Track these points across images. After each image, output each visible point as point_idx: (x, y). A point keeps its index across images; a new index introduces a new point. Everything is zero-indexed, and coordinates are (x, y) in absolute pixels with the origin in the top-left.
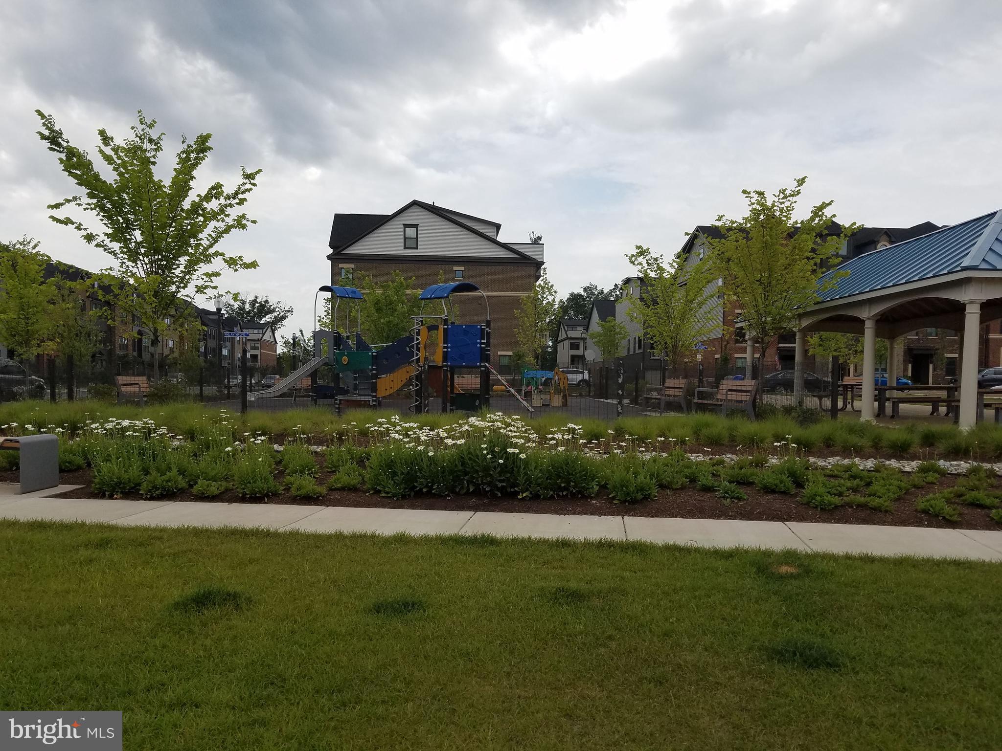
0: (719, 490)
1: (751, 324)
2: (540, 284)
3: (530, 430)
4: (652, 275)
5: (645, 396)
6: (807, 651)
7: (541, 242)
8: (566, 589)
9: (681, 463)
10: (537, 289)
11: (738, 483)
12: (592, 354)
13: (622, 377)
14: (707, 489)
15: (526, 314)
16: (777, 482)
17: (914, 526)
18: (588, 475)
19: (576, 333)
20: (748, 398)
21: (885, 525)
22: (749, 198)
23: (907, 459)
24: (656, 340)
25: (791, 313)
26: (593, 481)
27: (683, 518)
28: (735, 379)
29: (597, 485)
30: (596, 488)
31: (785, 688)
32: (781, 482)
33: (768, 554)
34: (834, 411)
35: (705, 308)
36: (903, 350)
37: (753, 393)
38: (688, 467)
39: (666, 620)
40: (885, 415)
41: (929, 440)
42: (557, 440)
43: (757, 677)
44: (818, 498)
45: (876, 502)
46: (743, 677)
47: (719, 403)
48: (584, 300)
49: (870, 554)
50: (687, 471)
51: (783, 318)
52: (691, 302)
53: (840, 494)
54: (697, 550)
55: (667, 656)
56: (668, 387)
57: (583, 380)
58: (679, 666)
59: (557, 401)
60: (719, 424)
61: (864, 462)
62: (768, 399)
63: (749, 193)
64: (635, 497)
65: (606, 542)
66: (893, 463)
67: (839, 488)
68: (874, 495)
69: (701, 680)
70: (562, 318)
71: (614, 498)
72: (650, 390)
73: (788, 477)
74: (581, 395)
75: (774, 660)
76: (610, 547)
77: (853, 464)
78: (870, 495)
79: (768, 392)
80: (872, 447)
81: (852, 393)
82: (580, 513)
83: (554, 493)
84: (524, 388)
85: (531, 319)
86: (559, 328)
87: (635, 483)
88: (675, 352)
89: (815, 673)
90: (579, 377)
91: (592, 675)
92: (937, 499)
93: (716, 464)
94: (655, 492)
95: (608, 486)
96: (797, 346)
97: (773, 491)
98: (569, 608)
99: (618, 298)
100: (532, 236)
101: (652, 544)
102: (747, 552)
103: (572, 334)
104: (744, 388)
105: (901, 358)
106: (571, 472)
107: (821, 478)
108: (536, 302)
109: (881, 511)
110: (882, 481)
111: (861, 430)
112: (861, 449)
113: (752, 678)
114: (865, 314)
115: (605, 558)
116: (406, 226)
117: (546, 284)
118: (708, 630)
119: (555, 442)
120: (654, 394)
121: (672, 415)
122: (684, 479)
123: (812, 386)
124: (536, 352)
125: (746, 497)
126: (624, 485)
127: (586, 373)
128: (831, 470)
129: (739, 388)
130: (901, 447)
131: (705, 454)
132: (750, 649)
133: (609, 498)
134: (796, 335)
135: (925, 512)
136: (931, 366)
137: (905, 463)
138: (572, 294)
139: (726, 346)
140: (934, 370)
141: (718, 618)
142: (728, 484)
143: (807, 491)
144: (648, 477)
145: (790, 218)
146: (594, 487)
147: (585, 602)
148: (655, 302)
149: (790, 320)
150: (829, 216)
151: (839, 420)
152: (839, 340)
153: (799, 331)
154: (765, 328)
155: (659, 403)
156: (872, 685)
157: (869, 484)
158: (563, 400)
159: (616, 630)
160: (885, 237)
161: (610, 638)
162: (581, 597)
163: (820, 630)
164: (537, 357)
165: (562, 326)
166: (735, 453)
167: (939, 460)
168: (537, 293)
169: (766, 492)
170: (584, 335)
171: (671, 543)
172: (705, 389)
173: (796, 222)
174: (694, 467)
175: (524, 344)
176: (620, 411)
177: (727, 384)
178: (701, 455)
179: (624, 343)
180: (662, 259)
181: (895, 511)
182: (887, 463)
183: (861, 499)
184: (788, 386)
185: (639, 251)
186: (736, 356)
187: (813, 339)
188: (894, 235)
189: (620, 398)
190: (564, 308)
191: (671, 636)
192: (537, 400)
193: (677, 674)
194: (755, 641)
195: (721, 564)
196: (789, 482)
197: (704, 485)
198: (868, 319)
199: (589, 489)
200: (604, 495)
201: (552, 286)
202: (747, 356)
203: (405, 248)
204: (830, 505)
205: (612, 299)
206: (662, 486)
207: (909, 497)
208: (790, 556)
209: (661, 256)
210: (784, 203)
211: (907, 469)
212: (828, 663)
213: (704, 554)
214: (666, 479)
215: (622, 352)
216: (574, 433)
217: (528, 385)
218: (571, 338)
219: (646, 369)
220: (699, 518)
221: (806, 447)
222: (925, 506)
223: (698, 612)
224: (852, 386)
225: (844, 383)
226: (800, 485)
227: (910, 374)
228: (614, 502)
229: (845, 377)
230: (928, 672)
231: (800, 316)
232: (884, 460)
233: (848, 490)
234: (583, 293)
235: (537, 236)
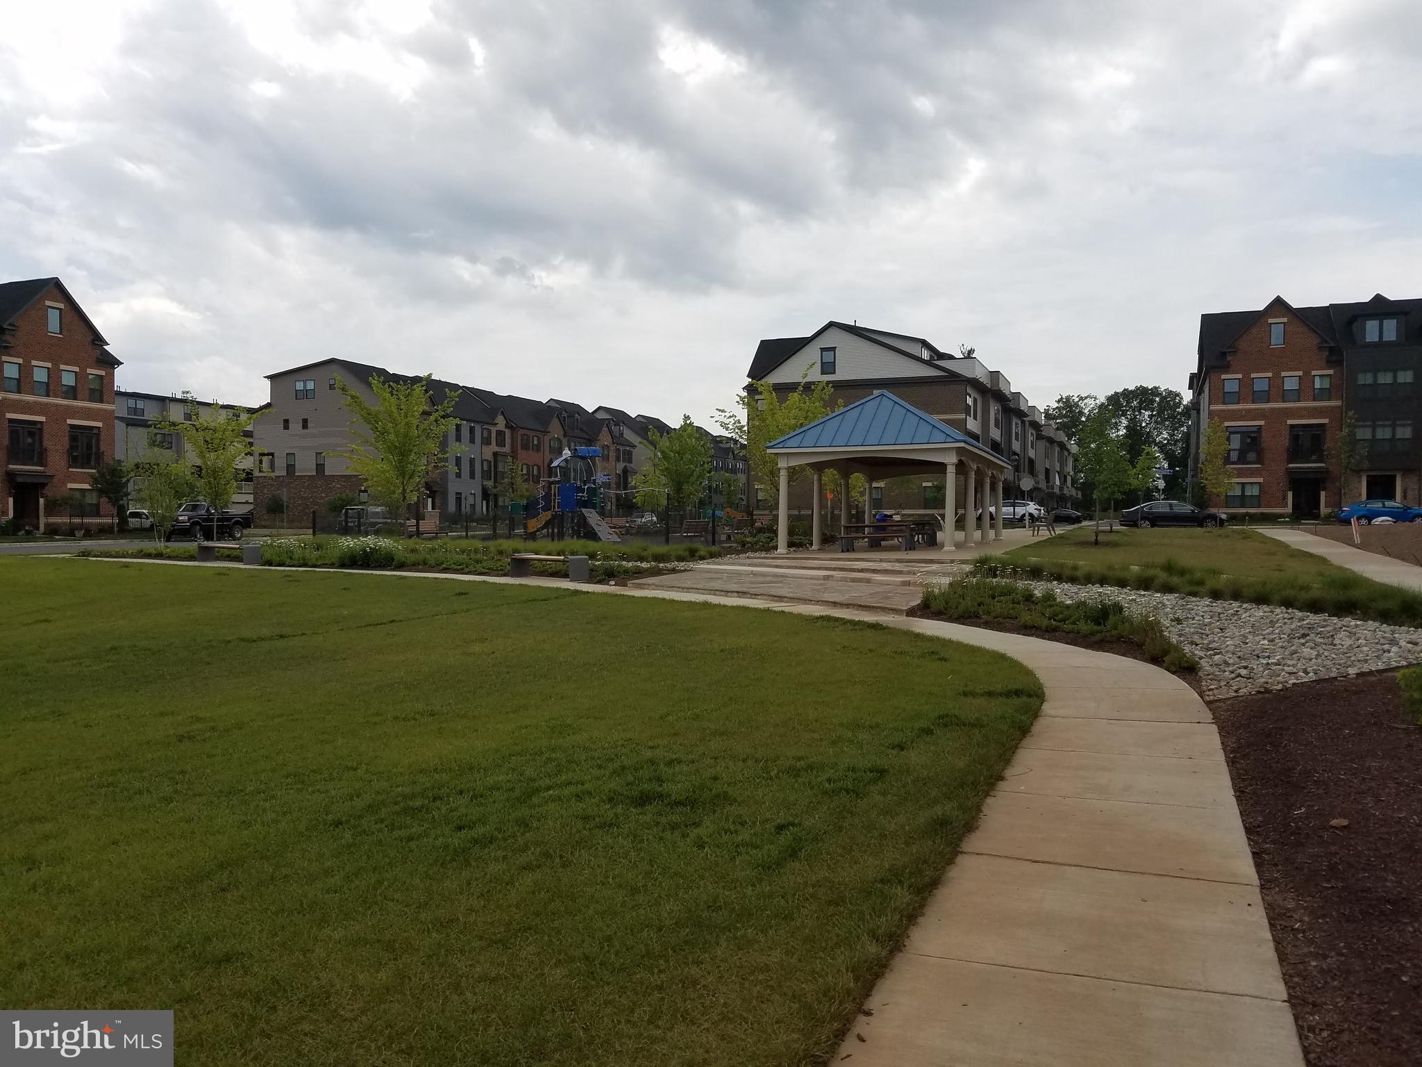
116: (823, 350)
203: (823, 373)
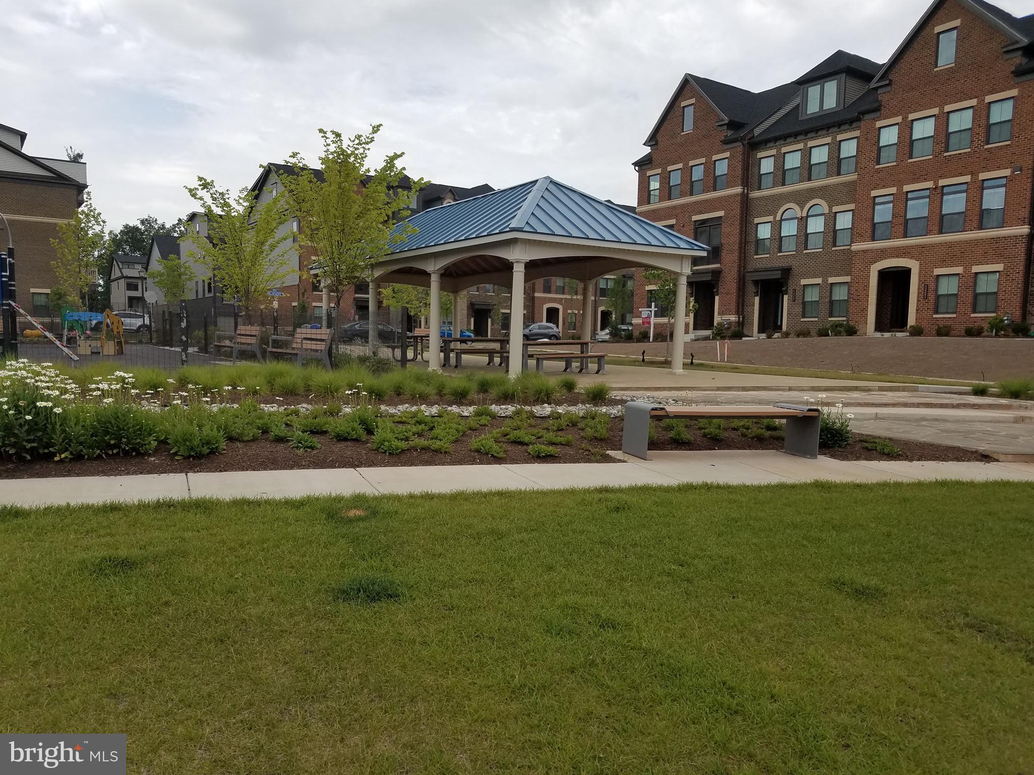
0: (292, 440)
1: (326, 272)
2: (83, 211)
3: (67, 379)
4: (218, 211)
5: (216, 343)
6: (370, 586)
7: (82, 161)
8: (114, 558)
9: (253, 414)
10: (80, 216)
11: (313, 432)
12: (152, 296)
13: (185, 321)
14: (280, 440)
15: (66, 245)
16: (349, 429)
17: (469, 464)
18: (143, 430)
19: (134, 272)
20: (323, 347)
21: (445, 465)
22: (325, 138)
23: (466, 405)
24: (226, 283)
25: (364, 262)
26: (150, 435)
27: (254, 470)
28: (312, 328)
29: (154, 440)
30: (154, 444)
31: (349, 624)
32: (353, 429)
33: (339, 499)
34: (404, 361)
35: (277, 251)
36: (466, 305)
37: (329, 342)
38: (260, 418)
39: (232, 576)
40: (450, 366)
41: (484, 387)
42: (103, 390)
43: (322, 618)
44: (386, 443)
45: (437, 444)
46: (309, 621)
47: (294, 352)
48: (142, 234)
49: (430, 492)
50: (259, 422)
51: (355, 267)
52: (263, 243)
53: (407, 439)
54: (267, 502)
55: (230, 613)
56: (239, 335)
57: (143, 326)
58: (244, 621)
59: (110, 348)
60: (292, 373)
61: (430, 409)
62: (344, 349)
63: (325, 133)
64: (200, 451)
65: (165, 502)
66: (454, 409)
67: (406, 434)
68: (436, 438)
69: (266, 631)
70: (115, 252)
71: (176, 454)
72: (220, 338)
73: (359, 424)
74: (140, 342)
75: (340, 599)
76: (169, 507)
77: (420, 410)
78: (432, 439)
79: (345, 342)
80: (436, 394)
81: (422, 344)
82: (135, 473)
83: (101, 451)
84: (65, 332)
85: (72, 251)
86: (111, 265)
87: (200, 436)
88: (247, 298)
89: (376, 606)
90: (138, 322)
91: (143, 646)
92: (486, 440)
93: (290, 414)
94: (223, 445)
95: (169, 441)
96: (371, 296)
97: (345, 439)
98: (117, 579)
99: (182, 234)
100: (69, 152)
101: (218, 499)
102: (318, 499)
103: (127, 272)
104: (319, 337)
105: (465, 312)
106: (121, 426)
107: (390, 425)
108: (79, 232)
109: (441, 453)
110: (443, 425)
111: (425, 379)
112: (427, 397)
113: (317, 620)
114: (432, 267)
115: (164, 519)
117: (91, 211)
118: (275, 580)
119: (99, 393)
120: (227, 343)
121: (244, 364)
122: (255, 430)
123: (385, 337)
124: (81, 291)
125: (319, 446)
126: (186, 439)
127: (146, 316)
128: (400, 417)
129: (314, 337)
130: (461, 394)
131: (280, 404)
132: (318, 591)
133: (169, 455)
134: (368, 285)
135: (478, 451)
136: (489, 320)
137: (464, 408)
138: (126, 226)
139: (303, 294)
140: (492, 324)
141: (286, 567)
142: (301, 433)
143: (376, 438)
144: (215, 430)
145: (363, 165)
146: (152, 442)
147: (138, 570)
148: (223, 241)
149: (363, 269)
150: (399, 168)
151: (408, 370)
152: (409, 292)
153: (372, 281)
154: (339, 276)
155: (231, 352)
156: (426, 609)
157: (432, 429)
158: (117, 348)
159: (173, 595)
160: (450, 195)
161: (167, 604)
162: (133, 564)
163: (384, 565)
164: (83, 297)
165: (115, 263)
166: (309, 403)
167: (491, 405)
168: (79, 221)
169: (338, 440)
170: (142, 274)
171: (239, 497)
172: (279, 337)
173: (368, 170)
174: (267, 417)
175: (66, 281)
176: (184, 359)
177: (304, 332)
178: (275, 405)
179: (190, 285)
180: (228, 194)
181: (454, 452)
182: (449, 408)
183: (423, 442)
184: (364, 336)
185: (201, 183)
186: (314, 304)
187: (386, 292)
188: (457, 193)
189: (185, 346)
190: (116, 242)
191: (236, 593)
192: (84, 347)
193: (240, 630)
194: (321, 584)
195: (290, 513)
196: (361, 431)
197: (277, 436)
198: (434, 273)
199: (145, 445)
200: (165, 451)
201: (99, 214)
202: (323, 304)
204: (398, 450)
205: (176, 235)
206: (231, 439)
207: (465, 438)
208: (359, 500)
209: (227, 191)
210: (358, 149)
211: (466, 414)
212: (389, 595)
213: (275, 505)
214: (236, 431)
215: (190, 296)
216: (124, 383)
217: (71, 329)
218: (127, 277)
219: (217, 315)
220: (272, 469)
221: (378, 396)
222: (478, 445)
223: (265, 564)
224: (422, 337)
225: (415, 335)
226: (370, 432)
227: (472, 328)
228: (176, 458)
229: (416, 329)
230: (472, 589)
231: (373, 266)
232: (447, 406)
233: (414, 435)
234: (140, 226)
235: (76, 153)
